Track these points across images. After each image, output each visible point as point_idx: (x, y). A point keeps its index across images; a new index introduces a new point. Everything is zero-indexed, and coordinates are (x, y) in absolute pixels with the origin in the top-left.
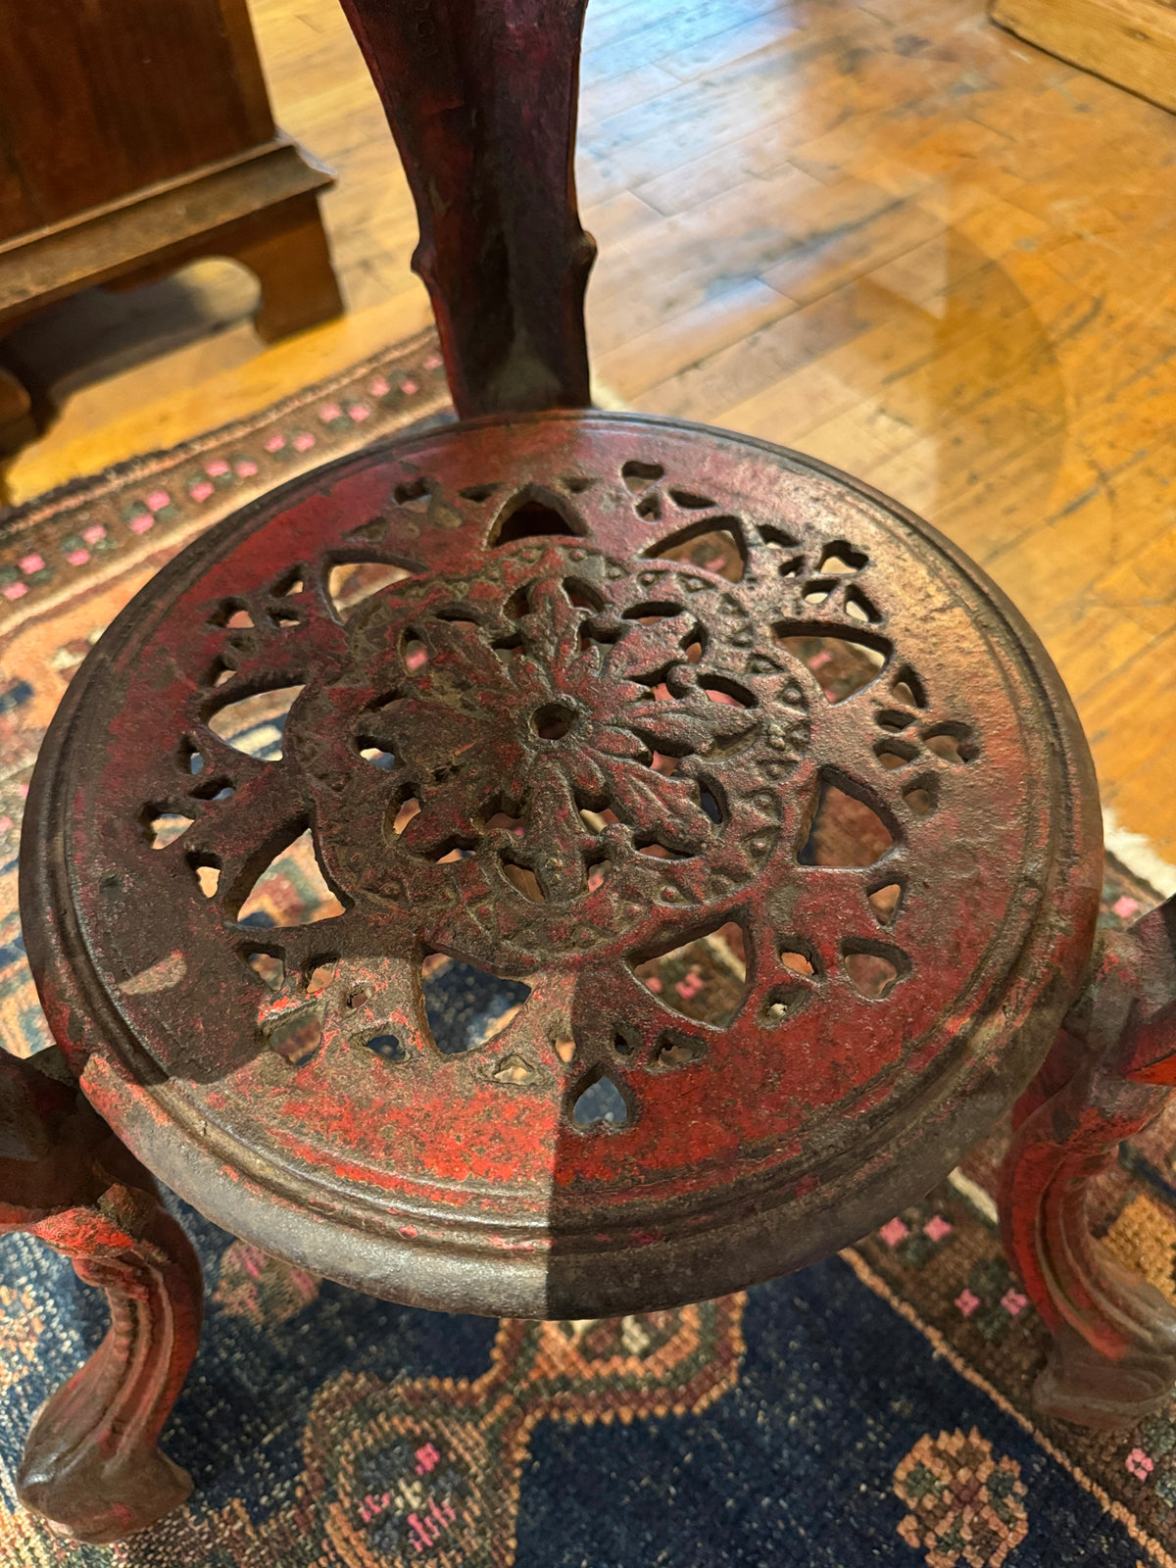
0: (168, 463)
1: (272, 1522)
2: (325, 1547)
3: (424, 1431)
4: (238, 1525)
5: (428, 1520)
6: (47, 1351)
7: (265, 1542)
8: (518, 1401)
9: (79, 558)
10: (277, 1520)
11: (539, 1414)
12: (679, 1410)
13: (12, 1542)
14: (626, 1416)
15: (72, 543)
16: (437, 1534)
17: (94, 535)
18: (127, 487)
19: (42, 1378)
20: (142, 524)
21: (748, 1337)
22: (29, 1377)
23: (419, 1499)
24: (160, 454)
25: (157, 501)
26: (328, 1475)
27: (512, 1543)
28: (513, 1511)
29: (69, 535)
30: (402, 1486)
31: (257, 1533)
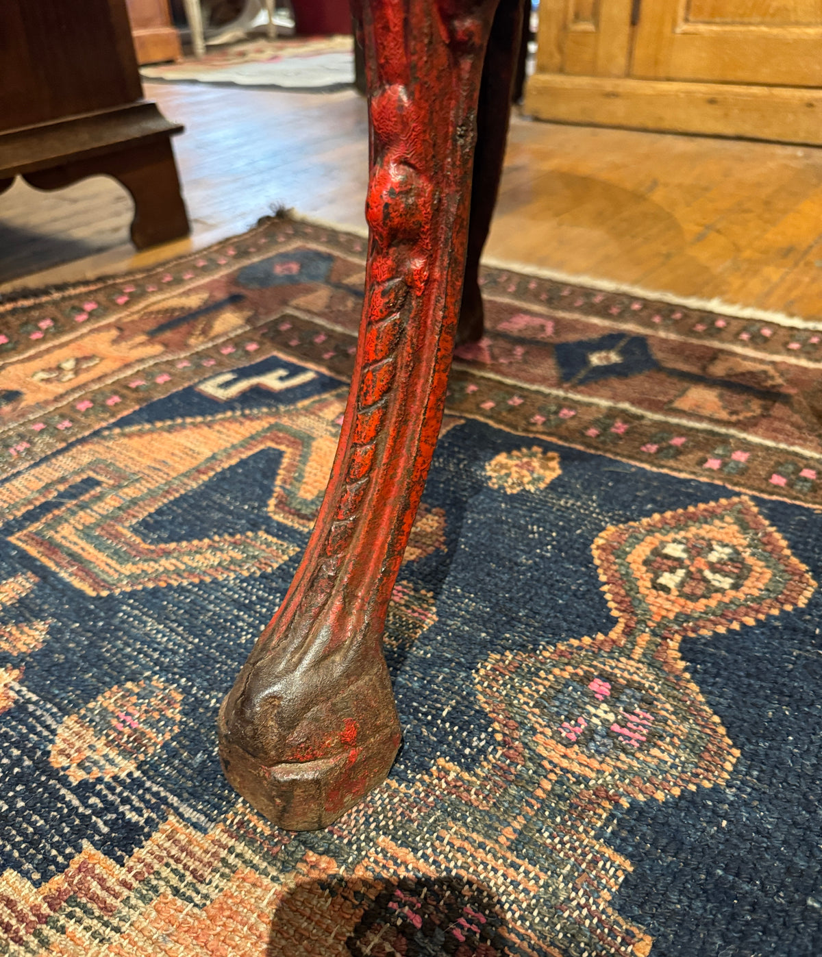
0: (92, 288)
1: (485, 763)
2: (548, 766)
3: (586, 672)
4: (452, 775)
5: (629, 725)
6: (194, 710)
7: (486, 778)
8: (654, 633)
9: (37, 336)
10: (489, 762)
11: (678, 637)
12: (788, 608)
13: (215, 855)
14: (750, 621)
15: (30, 328)
16: (645, 732)
17: (45, 324)
18: (64, 299)
19: (197, 730)
20: (81, 318)
21: (804, 560)
22: (181, 733)
23: (612, 714)
24: (86, 283)
25: (89, 307)
26: (518, 718)
27: (716, 719)
28: (701, 698)
29: (26, 323)
30: (592, 710)
31: (476, 775)
